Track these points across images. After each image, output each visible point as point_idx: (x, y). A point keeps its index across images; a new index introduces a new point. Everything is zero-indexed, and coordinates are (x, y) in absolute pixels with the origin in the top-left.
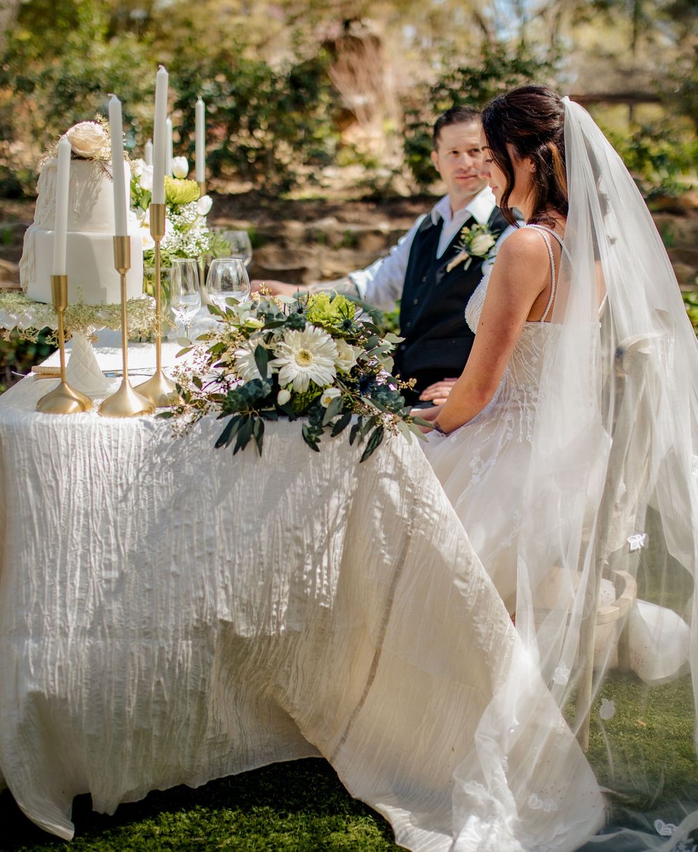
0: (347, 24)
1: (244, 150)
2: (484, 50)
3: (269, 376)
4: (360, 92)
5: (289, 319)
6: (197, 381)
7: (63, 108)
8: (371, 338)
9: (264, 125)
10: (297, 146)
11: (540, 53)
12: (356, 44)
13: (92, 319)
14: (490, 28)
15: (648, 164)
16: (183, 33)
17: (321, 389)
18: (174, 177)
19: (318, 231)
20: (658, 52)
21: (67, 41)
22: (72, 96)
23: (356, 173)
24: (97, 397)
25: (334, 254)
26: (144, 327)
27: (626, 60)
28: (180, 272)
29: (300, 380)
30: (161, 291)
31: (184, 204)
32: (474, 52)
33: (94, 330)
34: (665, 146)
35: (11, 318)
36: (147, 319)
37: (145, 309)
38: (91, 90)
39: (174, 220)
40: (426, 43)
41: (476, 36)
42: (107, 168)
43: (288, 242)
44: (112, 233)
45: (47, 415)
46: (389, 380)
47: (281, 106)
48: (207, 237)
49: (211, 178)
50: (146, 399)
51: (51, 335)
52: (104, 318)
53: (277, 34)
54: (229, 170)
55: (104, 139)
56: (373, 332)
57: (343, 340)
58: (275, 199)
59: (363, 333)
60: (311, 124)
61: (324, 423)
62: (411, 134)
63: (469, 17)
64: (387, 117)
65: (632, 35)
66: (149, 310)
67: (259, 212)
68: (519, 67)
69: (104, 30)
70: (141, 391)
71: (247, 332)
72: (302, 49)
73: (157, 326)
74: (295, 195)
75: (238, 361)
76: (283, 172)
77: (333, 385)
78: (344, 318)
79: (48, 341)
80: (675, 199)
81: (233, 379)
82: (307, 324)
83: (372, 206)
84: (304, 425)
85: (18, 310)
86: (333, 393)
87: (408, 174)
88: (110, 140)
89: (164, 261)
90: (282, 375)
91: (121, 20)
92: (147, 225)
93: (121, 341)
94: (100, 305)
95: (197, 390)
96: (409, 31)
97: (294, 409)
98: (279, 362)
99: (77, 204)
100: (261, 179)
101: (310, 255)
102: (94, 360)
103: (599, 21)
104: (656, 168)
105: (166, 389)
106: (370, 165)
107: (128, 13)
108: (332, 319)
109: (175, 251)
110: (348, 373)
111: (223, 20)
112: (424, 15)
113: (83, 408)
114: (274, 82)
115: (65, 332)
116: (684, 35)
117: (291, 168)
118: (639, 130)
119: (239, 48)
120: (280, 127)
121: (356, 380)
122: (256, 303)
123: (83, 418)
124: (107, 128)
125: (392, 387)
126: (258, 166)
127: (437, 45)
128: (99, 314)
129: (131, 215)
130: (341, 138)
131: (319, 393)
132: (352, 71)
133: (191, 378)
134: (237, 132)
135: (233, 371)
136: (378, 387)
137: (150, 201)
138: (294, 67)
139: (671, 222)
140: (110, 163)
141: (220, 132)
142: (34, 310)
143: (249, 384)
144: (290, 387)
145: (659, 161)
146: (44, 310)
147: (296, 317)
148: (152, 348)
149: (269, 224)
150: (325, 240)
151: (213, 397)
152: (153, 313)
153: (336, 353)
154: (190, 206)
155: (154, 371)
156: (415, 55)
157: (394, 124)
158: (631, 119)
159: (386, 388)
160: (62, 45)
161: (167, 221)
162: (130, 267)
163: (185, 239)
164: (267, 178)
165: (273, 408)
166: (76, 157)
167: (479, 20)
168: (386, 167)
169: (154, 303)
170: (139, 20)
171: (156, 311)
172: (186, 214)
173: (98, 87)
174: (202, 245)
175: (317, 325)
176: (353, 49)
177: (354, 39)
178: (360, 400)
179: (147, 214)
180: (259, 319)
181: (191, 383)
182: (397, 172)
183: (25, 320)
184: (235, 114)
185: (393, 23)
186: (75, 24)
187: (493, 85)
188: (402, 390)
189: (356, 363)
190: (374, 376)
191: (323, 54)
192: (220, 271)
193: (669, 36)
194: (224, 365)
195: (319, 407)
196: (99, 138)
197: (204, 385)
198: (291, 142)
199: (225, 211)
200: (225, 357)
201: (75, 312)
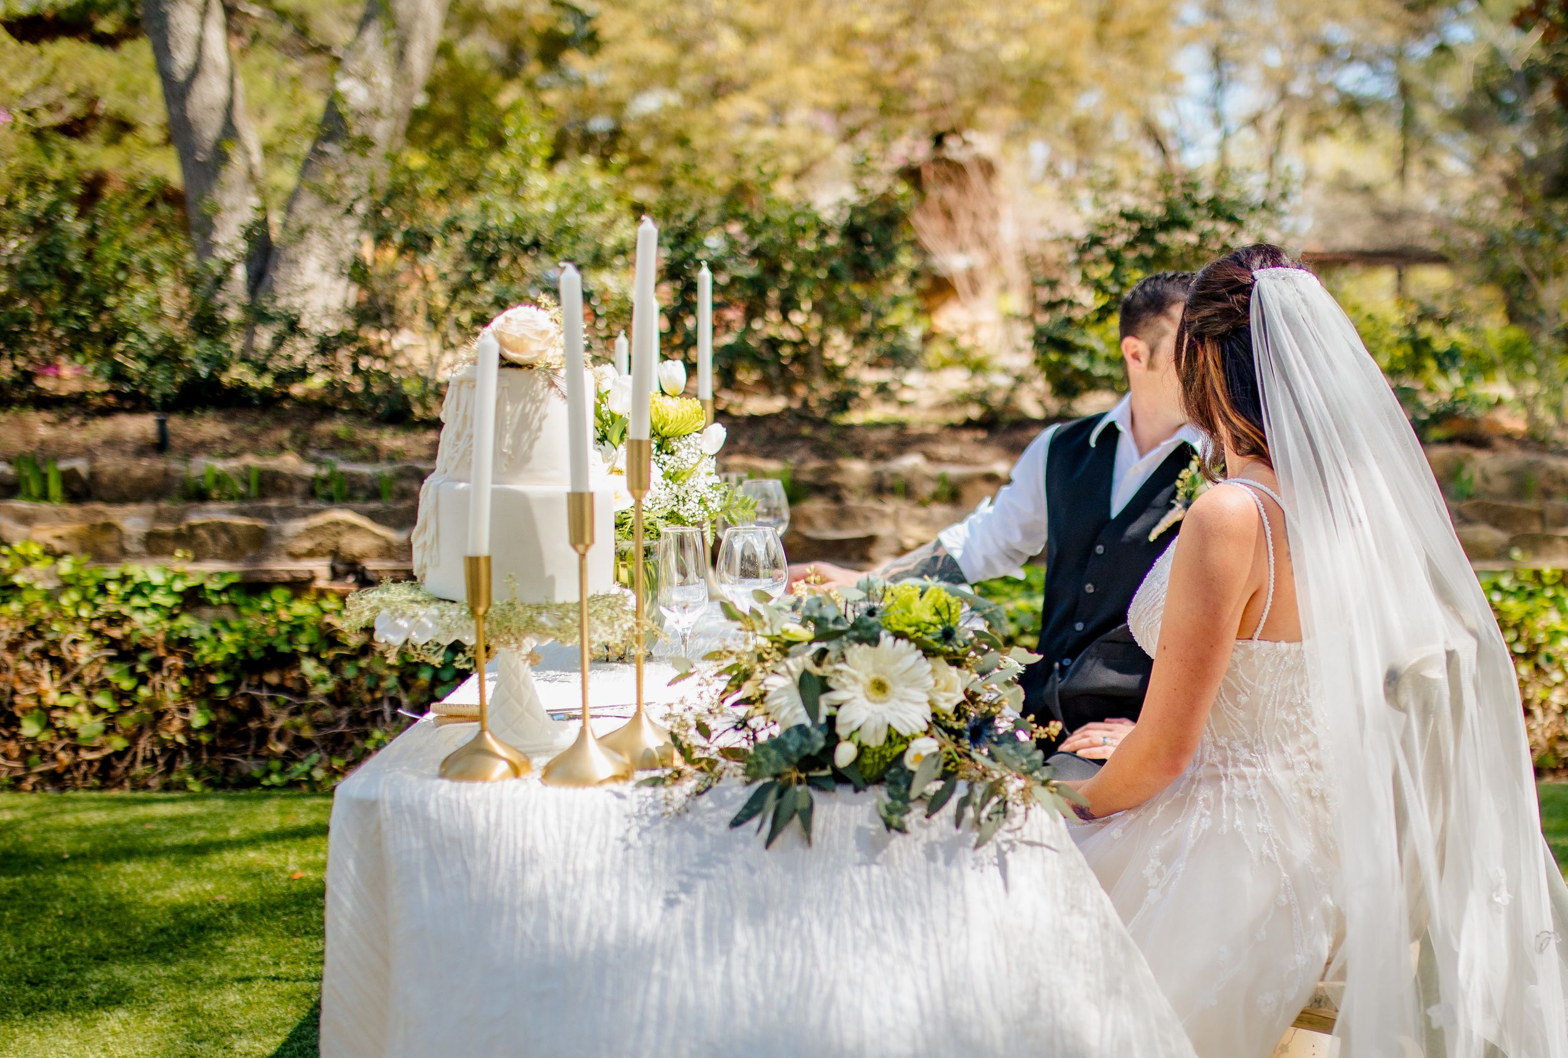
0: (939, 140)
1: (774, 344)
2: (1164, 180)
3: (822, 720)
4: (962, 249)
5: (854, 627)
6: (703, 730)
7: (478, 277)
8: (986, 656)
9: (806, 305)
10: (861, 338)
11: (1254, 187)
12: (955, 172)
13: (531, 626)
14: (1171, 145)
15: (1431, 364)
16: (673, 155)
17: (906, 741)
18: (663, 393)
19: (895, 475)
20: (1443, 184)
21: (485, 170)
22: (493, 259)
23: (956, 380)
24: (538, 753)
25: (921, 512)
26: (615, 640)
27: (1390, 195)
28: (674, 545)
29: (871, 726)
30: (643, 579)
31: (680, 437)
32: (1147, 186)
33: (535, 644)
34: (1455, 334)
35: (397, 625)
36: (620, 626)
37: (617, 610)
38: (526, 249)
39: (664, 463)
40: (1066, 169)
41: (1149, 160)
42: (557, 381)
43: (845, 492)
44: (564, 487)
45: (456, 784)
46: (1017, 726)
47: (834, 275)
48: (717, 489)
49: (719, 390)
50: (619, 757)
51: (464, 652)
52: (550, 625)
53: (826, 156)
54: (747, 376)
55: (551, 334)
56: (990, 645)
57: (941, 659)
58: (823, 423)
59: (975, 649)
60: (881, 301)
61: (914, 794)
62: (1043, 319)
63: (1137, 127)
64: (1004, 289)
65: (1400, 156)
66: (624, 612)
67: (798, 444)
68: (1218, 209)
69: (546, 152)
70: (611, 744)
71: (786, 647)
72: (868, 182)
73: (638, 639)
74: (855, 417)
75: (769, 695)
76: (837, 379)
77: (926, 733)
78: (943, 623)
79: (460, 663)
80: (1475, 421)
81: (762, 724)
82: (883, 634)
83: (981, 435)
84: (879, 798)
85: (410, 613)
86: (926, 746)
87: (1041, 384)
88: (562, 337)
89: (647, 530)
90: (842, 716)
91: (574, 134)
92: (620, 472)
93: (577, 660)
94: (544, 603)
95: (703, 742)
96: (1039, 151)
97: (862, 773)
98: (837, 696)
99: (508, 440)
100: (801, 391)
101: (883, 515)
102: (534, 691)
103: (1348, 132)
104: (1443, 370)
105: (652, 740)
106: (978, 368)
107: (584, 122)
108: (923, 626)
109: (665, 514)
110: (950, 713)
111: (738, 135)
112: (1063, 124)
113: (516, 771)
114: (824, 233)
115: (487, 648)
116: (1485, 156)
117: (850, 374)
118: (1413, 309)
119: (764, 179)
120: (832, 307)
121: (962, 724)
122: (799, 600)
123: (516, 789)
124: (558, 318)
125: (1022, 736)
126: (796, 369)
127: (1085, 174)
128: (543, 619)
129: (594, 455)
130: (931, 325)
131: (904, 747)
132: (948, 215)
133: (693, 723)
134: (762, 315)
135: (762, 710)
136: (999, 736)
137: (624, 431)
138: (855, 210)
139: (1468, 457)
140: (562, 373)
141: (734, 315)
142: (435, 612)
143: (788, 732)
144: (856, 737)
145: (1448, 359)
146: (453, 611)
147: (865, 624)
148: (629, 671)
149: (814, 464)
150: (905, 490)
151: (730, 753)
152: (630, 616)
153: (930, 681)
154: (690, 439)
155: (631, 711)
156: (1050, 188)
157: (1017, 302)
158: (1400, 289)
159: (1011, 737)
160: (478, 176)
161: (654, 466)
162: (592, 541)
163: (682, 494)
164: (812, 390)
165: (828, 772)
166: (506, 364)
167: (1153, 133)
168: (1006, 371)
169: (632, 601)
170: (602, 134)
171: (636, 614)
172: (683, 453)
173: (536, 244)
174: (709, 504)
175: (899, 635)
176: (949, 180)
177: (949, 163)
178: (969, 756)
179: (621, 455)
180: (805, 626)
181: (693, 731)
182: (1020, 379)
183: (422, 629)
184: (758, 286)
185: (1015, 137)
186: (499, 142)
187: (1179, 239)
188: (1039, 741)
189: (963, 697)
190: (993, 719)
191: (902, 188)
192: (738, 546)
193: (1461, 158)
194: (747, 701)
195: (903, 769)
196: (543, 333)
197: (714, 735)
198: (848, 332)
199: (742, 443)
200: (748, 690)
201: (504, 615)
